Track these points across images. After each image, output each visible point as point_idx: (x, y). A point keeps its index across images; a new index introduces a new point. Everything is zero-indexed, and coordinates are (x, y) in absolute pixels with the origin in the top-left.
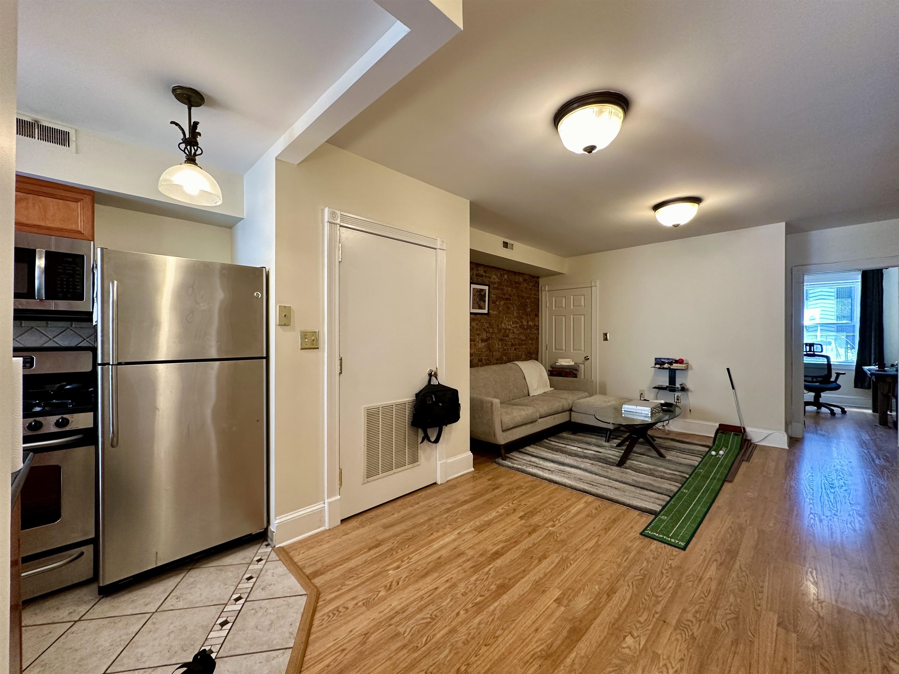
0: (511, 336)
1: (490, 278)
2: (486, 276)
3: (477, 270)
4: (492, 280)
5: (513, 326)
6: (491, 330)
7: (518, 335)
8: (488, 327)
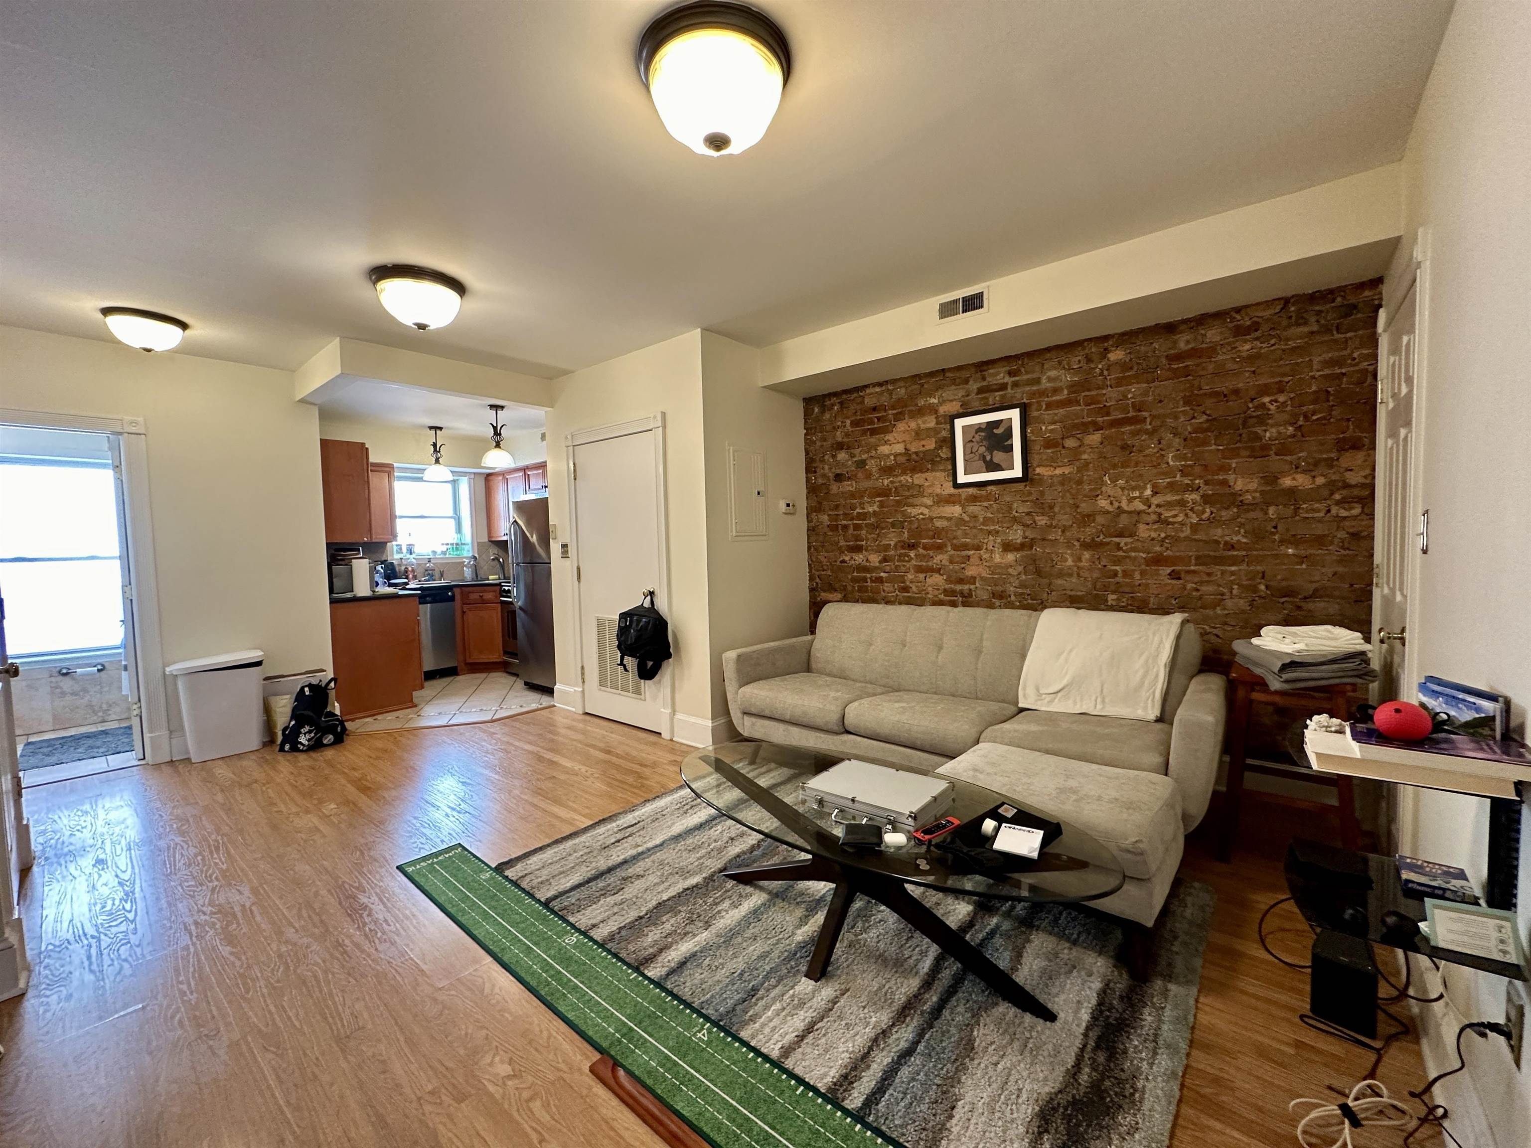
0: (1143, 531)
1: (1038, 381)
2: (1015, 385)
3: (984, 379)
4: (1045, 384)
5: (1155, 501)
6: (1042, 521)
7: (1195, 528)
8: (1028, 514)
